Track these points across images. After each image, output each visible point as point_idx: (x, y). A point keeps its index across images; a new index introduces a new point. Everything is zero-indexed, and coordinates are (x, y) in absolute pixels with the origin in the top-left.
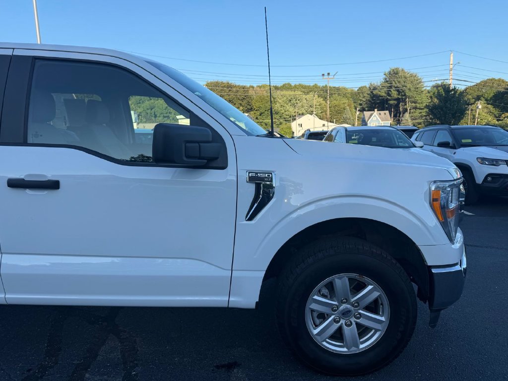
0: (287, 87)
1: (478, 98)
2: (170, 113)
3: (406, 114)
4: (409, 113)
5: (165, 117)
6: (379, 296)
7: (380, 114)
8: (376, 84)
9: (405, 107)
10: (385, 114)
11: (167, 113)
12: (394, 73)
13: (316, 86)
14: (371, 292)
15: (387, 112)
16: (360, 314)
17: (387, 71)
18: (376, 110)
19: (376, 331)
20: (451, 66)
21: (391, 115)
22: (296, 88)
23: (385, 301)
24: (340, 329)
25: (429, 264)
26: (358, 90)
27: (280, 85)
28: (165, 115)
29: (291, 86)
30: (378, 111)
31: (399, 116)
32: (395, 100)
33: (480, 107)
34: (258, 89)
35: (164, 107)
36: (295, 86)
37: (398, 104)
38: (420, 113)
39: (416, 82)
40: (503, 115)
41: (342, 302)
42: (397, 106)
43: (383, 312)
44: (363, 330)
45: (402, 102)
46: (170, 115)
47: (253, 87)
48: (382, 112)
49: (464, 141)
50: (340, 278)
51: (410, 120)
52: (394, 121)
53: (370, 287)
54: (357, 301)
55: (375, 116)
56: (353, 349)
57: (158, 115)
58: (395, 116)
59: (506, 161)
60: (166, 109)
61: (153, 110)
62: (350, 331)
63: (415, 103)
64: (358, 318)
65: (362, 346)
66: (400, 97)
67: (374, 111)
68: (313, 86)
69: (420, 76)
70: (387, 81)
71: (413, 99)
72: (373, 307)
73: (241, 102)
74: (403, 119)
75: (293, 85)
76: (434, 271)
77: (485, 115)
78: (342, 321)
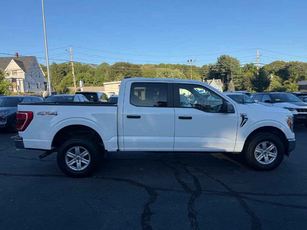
0: (162, 66)
1: (271, 72)
2: (93, 80)
3: (231, 81)
4: (233, 81)
5: (90, 83)
6: (274, 148)
7: (216, 81)
8: (213, 64)
9: (230, 77)
10: (219, 81)
11: (91, 80)
12: (223, 58)
13: (178, 65)
14: (272, 147)
15: (220, 80)
16: (269, 153)
17: (219, 57)
18: (214, 79)
19: (273, 157)
20: (258, 57)
21: (222, 82)
22: (167, 66)
23: (276, 149)
24: (264, 158)
25: (288, 138)
26: (202, 67)
27: (158, 64)
28: (90, 81)
29: (164, 65)
30: (215, 79)
31: (227, 82)
32: (224, 73)
33: (272, 77)
34: (145, 66)
35: (90, 77)
36: (167, 65)
37: (226, 75)
38: (239, 80)
39: (236, 62)
40: (285, 82)
41: (264, 150)
42: (226, 77)
43: (275, 152)
44: (270, 158)
45: (228, 74)
46: (93, 82)
47: (142, 66)
48: (217, 80)
49: (276, 100)
50: (264, 143)
51: (233, 85)
52: (224, 86)
53: (272, 145)
54: (268, 149)
55: (213, 82)
56: (268, 163)
57: (86, 82)
58: (224, 82)
59: (296, 109)
60: (91, 78)
61: (83, 78)
62: (266, 158)
63: (236, 74)
64: (268, 154)
65: (270, 162)
66: (226, 72)
67: (213, 79)
68: (177, 65)
69: (238, 59)
70: (219, 63)
71: (235, 73)
72: (272, 151)
73: (136, 74)
74: (229, 84)
75: (165, 64)
76: (289, 140)
77: (275, 81)
78: (264, 155)
